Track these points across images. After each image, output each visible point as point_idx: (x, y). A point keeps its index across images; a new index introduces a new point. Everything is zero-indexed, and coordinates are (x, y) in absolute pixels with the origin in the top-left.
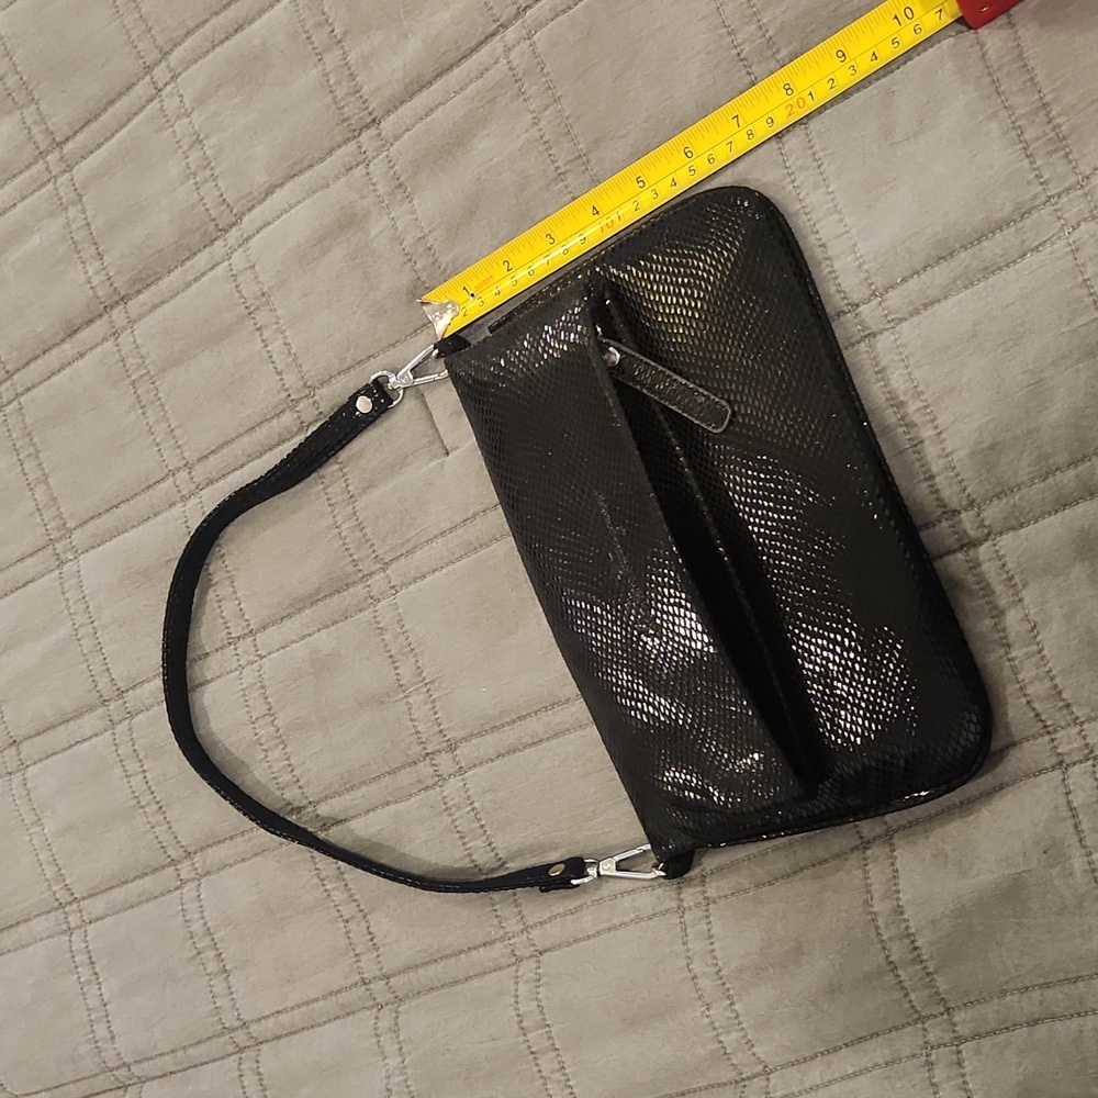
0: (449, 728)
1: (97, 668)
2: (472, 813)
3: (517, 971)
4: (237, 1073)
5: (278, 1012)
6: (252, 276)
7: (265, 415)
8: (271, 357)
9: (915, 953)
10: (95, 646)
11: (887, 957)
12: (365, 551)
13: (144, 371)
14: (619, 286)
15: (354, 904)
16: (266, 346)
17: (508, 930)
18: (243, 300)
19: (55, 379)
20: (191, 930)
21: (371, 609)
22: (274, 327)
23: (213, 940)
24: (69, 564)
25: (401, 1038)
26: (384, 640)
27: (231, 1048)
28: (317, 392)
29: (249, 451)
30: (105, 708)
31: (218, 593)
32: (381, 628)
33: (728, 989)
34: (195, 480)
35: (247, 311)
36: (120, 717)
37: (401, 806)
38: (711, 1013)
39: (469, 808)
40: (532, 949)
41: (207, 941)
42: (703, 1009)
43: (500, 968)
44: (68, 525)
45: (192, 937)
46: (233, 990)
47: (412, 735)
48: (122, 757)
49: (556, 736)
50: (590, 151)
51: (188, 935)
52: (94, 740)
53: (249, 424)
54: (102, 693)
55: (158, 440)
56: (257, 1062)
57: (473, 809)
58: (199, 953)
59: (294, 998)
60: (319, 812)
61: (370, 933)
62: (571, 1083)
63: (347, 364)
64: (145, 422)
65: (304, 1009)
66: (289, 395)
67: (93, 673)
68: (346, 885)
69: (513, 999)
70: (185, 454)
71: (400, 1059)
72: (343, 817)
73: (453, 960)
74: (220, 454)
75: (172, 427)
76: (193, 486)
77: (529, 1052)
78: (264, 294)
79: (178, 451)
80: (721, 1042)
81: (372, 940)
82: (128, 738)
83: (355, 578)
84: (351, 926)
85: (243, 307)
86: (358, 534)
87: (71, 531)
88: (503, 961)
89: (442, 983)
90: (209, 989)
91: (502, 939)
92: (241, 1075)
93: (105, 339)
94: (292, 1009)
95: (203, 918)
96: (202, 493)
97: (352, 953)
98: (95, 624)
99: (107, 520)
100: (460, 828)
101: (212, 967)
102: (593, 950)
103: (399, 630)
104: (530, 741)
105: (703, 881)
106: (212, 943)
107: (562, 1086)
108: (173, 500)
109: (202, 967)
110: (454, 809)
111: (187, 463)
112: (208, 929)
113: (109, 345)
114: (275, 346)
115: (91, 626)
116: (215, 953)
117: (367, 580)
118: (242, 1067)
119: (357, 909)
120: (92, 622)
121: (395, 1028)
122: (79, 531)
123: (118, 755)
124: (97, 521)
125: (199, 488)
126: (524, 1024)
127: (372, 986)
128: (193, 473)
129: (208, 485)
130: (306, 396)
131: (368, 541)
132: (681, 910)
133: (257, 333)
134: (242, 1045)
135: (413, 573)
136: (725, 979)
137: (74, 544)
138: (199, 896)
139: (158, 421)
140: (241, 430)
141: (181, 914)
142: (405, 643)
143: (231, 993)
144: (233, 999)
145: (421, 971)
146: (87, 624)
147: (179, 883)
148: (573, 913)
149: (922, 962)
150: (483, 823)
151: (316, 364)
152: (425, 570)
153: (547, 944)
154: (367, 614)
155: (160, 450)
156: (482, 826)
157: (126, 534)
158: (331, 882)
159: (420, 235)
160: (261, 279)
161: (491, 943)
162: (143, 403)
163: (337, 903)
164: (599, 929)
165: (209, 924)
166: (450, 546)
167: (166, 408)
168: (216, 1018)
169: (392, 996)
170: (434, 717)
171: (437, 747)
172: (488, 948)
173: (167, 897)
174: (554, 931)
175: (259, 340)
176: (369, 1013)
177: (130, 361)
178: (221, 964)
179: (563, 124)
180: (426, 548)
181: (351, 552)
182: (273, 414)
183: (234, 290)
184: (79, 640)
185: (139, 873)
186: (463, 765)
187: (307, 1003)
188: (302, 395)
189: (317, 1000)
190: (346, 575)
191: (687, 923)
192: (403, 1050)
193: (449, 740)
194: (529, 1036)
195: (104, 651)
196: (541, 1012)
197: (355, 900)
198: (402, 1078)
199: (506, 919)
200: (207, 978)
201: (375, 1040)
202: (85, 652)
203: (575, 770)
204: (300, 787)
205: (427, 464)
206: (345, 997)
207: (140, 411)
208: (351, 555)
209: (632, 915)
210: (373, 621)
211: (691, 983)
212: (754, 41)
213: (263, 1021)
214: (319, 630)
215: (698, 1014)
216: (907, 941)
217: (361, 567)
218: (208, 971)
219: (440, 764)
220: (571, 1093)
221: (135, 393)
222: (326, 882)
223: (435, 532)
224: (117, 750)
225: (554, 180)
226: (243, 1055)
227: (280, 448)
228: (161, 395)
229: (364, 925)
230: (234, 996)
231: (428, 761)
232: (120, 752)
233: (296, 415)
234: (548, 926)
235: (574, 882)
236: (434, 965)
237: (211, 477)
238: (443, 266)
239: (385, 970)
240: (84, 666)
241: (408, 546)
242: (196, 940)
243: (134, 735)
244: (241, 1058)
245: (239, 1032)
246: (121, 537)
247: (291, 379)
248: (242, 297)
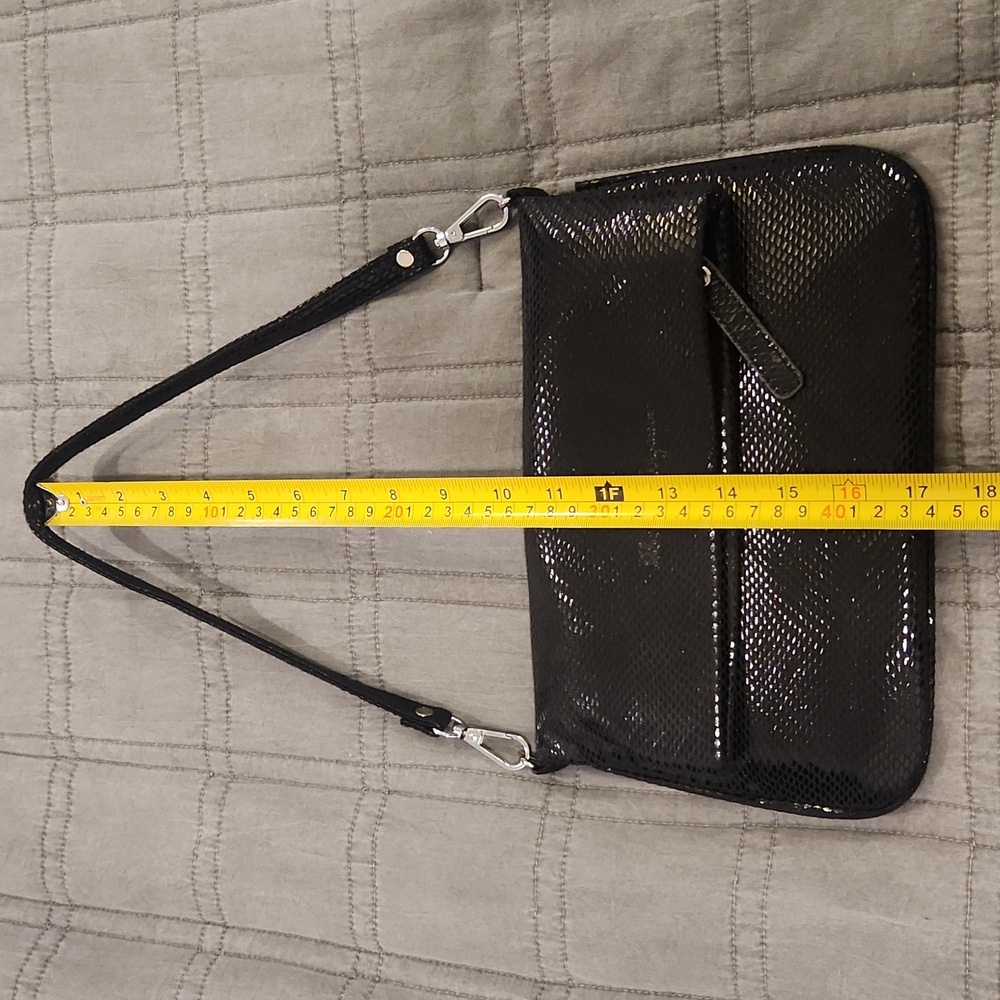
0: (380, 555)
1: (39, 345)
2: (373, 642)
3: (360, 799)
4: (47, 778)
5: (108, 740)
6: (348, 22)
7: (306, 169)
8: (336, 113)
9: (761, 948)
10: (44, 322)
11: (732, 940)
12: (359, 349)
13: (194, 68)
14: (737, 207)
15: (222, 673)
16: (335, 100)
17: (365, 758)
18: (328, 42)
19: (93, 33)
20: (48, 631)
21: (345, 407)
22: (351, 84)
23: (67, 648)
24: (43, 227)
25: (224, 814)
26: (346, 442)
27: (49, 752)
28: (370, 169)
29: (276, 197)
30: (33, 386)
31: (190, 323)
32: (348, 430)
33: (564, 903)
34: (207, 201)
35: (328, 55)
36: (46, 402)
37: (305, 606)
38: (539, 916)
39: (372, 635)
40: (383, 785)
41: (61, 648)
42: (532, 909)
43: (344, 789)
44: (55, 188)
45: (46, 638)
46: (69, 702)
47: (341, 545)
48: (36, 442)
49: (484, 605)
50: (758, 52)
51: (44, 634)
52: (12, 412)
53: (286, 170)
54: (36, 371)
55: (183, 145)
56: (72, 775)
57: (375, 638)
58: (48, 655)
59: (130, 734)
60: (219, 577)
61: (227, 705)
62: (377, 921)
63: (412, 156)
64: (176, 120)
65: (136, 747)
66: (340, 160)
67: (33, 347)
68: (222, 653)
69: (349, 825)
70: (207, 171)
71: (216, 832)
72: (243, 591)
73: (300, 763)
74: (244, 187)
75: (204, 138)
76: (203, 207)
77: (347, 878)
78: (353, 45)
79: (201, 165)
80: (537, 944)
81: (227, 712)
82: (48, 426)
83: (340, 371)
84: (211, 692)
85: (326, 49)
86: (360, 331)
87: (57, 195)
88: (350, 785)
89: (281, 778)
90: (46, 691)
91: (357, 764)
92: (51, 781)
93: (162, 15)
94: (125, 743)
95: (64, 624)
96: (210, 217)
97: (202, 716)
98: (51, 300)
99: (100, 202)
100: (355, 650)
101: (57, 673)
102: (445, 814)
103: (365, 440)
104: (456, 598)
105: (574, 793)
106: (64, 651)
107: (367, 919)
108: (177, 211)
109: (46, 669)
110: (356, 630)
111: (205, 181)
112: (66, 637)
113: (166, 23)
114: (345, 105)
115: (46, 300)
116: (65, 661)
117: (351, 377)
118: (54, 774)
119: (223, 679)
120: (49, 297)
121: (221, 804)
122: (65, 199)
123: (33, 438)
124: (88, 198)
125: (209, 211)
126: (352, 852)
127: (211, 754)
128: (208, 194)
129: (219, 212)
130: (357, 169)
131: (367, 340)
132: (544, 811)
133: (330, 83)
134: (61, 754)
135: (400, 390)
136: (565, 893)
137: (55, 209)
138: (67, 602)
139: (190, 126)
140: (276, 173)
141: (43, 612)
142: (367, 455)
143: (68, 705)
144: (67, 711)
145: (265, 760)
146: (42, 297)
147: (51, 581)
148: (435, 770)
149: (762, 957)
150: (380, 654)
151: (380, 141)
152: (414, 392)
153: (400, 787)
154: (340, 410)
155: (181, 155)
156: (378, 657)
157: (114, 224)
158: (208, 644)
159: (543, 58)
160: (356, 29)
161: (344, 763)
162: (182, 100)
163: (206, 665)
164: (457, 795)
165: (68, 633)
166: (450, 381)
167: (204, 116)
168: (45, 721)
169: (228, 770)
170: (368, 537)
171: (362, 567)
172: (340, 767)
173: (33, 589)
174: (410, 780)
175: (330, 90)
176: (198, 776)
177: (182, 51)
178: (67, 674)
179: (743, 12)
180: (424, 373)
181: (345, 343)
182: (316, 171)
183: (323, 28)
184: (29, 308)
185: (11, 556)
186: (381, 592)
187: (141, 744)
188: (354, 166)
189: (152, 745)
190: (333, 364)
191: (547, 827)
192: (222, 825)
193: (376, 564)
194: (353, 864)
195: (51, 331)
196: (373, 849)
197: (225, 670)
198: (212, 849)
199: (368, 747)
200: (48, 680)
201: (197, 804)
202: (31, 323)
203: (490, 643)
204: (209, 547)
205: (457, 290)
206: (181, 753)
207: (175, 107)
208: (344, 347)
209: (495, 798)
210: (342, 420)
211: (531, 884)
212: (979, 13)
213: (90, 742)
214: (283, 404)
215: (526, 912)
216: (758, 935)
217: (350, 363)
218: (52, 675)
219: (358, 584)
220: (374, 929)
221: (176, 85)
222: (202, 643)
223: (439, 361)
224: (33, 433)
225: (710, 64)
226: (58, 763)
227: (310, 209)
228: (202, 100)
229: (225, 695)
230: (70, 708)
231: (347, 576)
232: (35, 436)
233: (338, 183)
234: (407, 772)
235: (436, 732)
236: (280, 760)
237: (225, 205)
238: (553, 100)
239: (229, 745)
240: (26, 336)
241: (406, 363)
242: (50, 642)
243: (56, 426)
244: (55, 765)
245: (63, 742)
246: (108, 224)
247: (348, 145)
248: (327, 38)
